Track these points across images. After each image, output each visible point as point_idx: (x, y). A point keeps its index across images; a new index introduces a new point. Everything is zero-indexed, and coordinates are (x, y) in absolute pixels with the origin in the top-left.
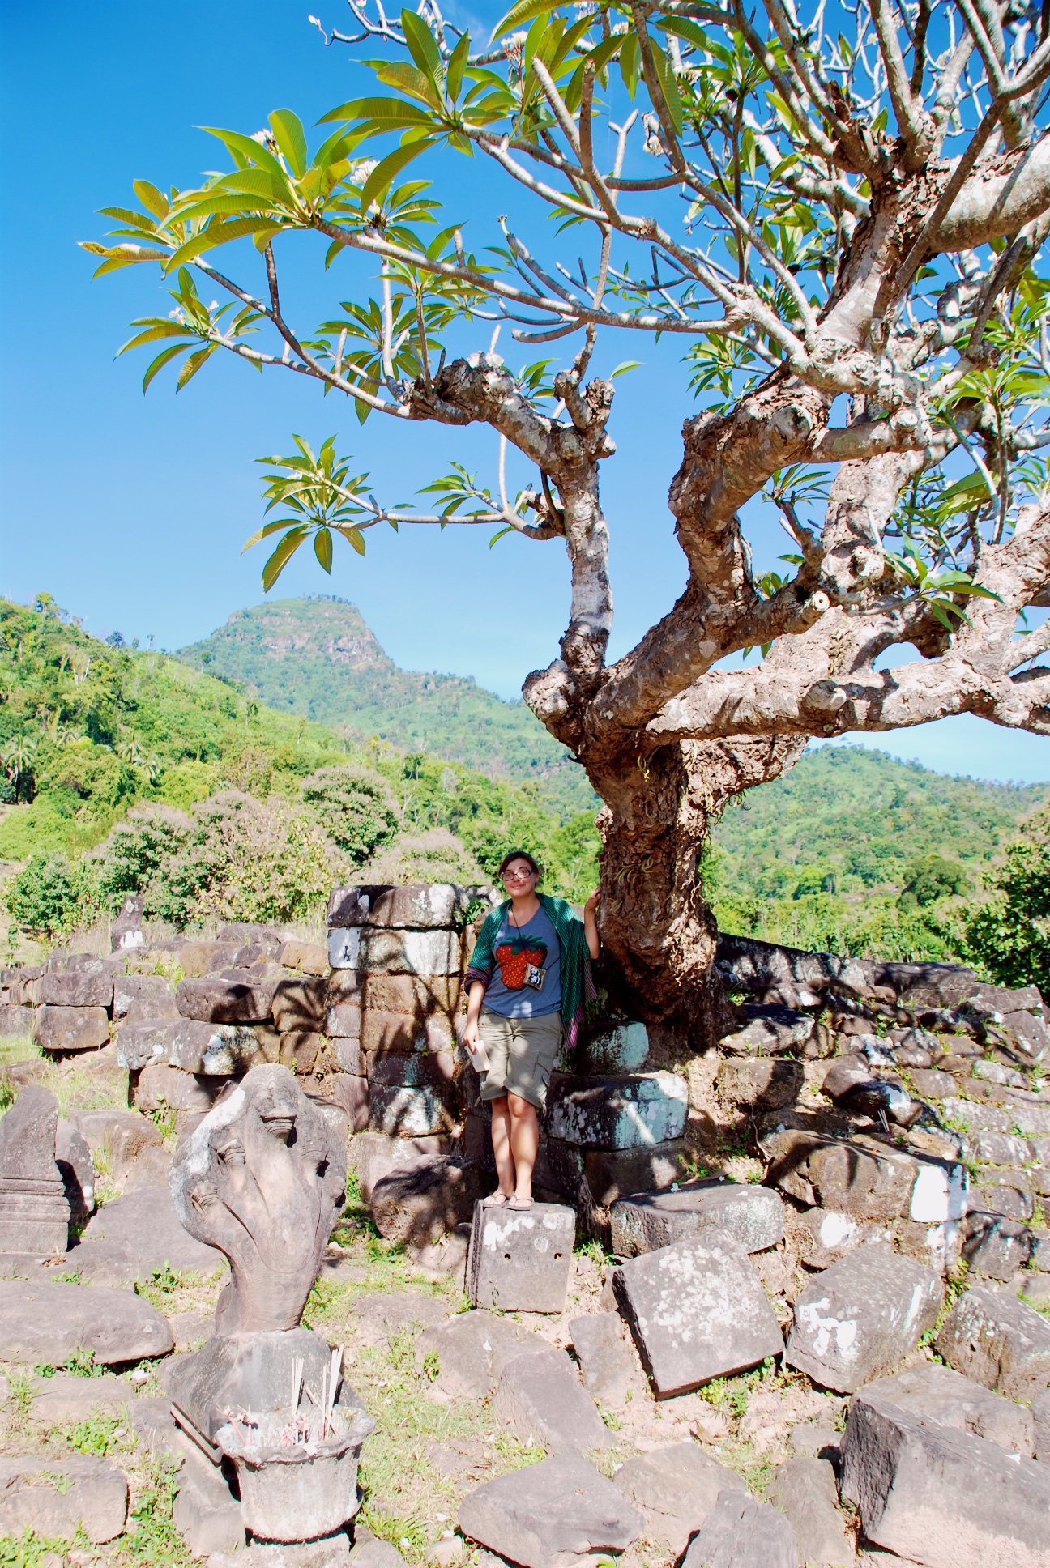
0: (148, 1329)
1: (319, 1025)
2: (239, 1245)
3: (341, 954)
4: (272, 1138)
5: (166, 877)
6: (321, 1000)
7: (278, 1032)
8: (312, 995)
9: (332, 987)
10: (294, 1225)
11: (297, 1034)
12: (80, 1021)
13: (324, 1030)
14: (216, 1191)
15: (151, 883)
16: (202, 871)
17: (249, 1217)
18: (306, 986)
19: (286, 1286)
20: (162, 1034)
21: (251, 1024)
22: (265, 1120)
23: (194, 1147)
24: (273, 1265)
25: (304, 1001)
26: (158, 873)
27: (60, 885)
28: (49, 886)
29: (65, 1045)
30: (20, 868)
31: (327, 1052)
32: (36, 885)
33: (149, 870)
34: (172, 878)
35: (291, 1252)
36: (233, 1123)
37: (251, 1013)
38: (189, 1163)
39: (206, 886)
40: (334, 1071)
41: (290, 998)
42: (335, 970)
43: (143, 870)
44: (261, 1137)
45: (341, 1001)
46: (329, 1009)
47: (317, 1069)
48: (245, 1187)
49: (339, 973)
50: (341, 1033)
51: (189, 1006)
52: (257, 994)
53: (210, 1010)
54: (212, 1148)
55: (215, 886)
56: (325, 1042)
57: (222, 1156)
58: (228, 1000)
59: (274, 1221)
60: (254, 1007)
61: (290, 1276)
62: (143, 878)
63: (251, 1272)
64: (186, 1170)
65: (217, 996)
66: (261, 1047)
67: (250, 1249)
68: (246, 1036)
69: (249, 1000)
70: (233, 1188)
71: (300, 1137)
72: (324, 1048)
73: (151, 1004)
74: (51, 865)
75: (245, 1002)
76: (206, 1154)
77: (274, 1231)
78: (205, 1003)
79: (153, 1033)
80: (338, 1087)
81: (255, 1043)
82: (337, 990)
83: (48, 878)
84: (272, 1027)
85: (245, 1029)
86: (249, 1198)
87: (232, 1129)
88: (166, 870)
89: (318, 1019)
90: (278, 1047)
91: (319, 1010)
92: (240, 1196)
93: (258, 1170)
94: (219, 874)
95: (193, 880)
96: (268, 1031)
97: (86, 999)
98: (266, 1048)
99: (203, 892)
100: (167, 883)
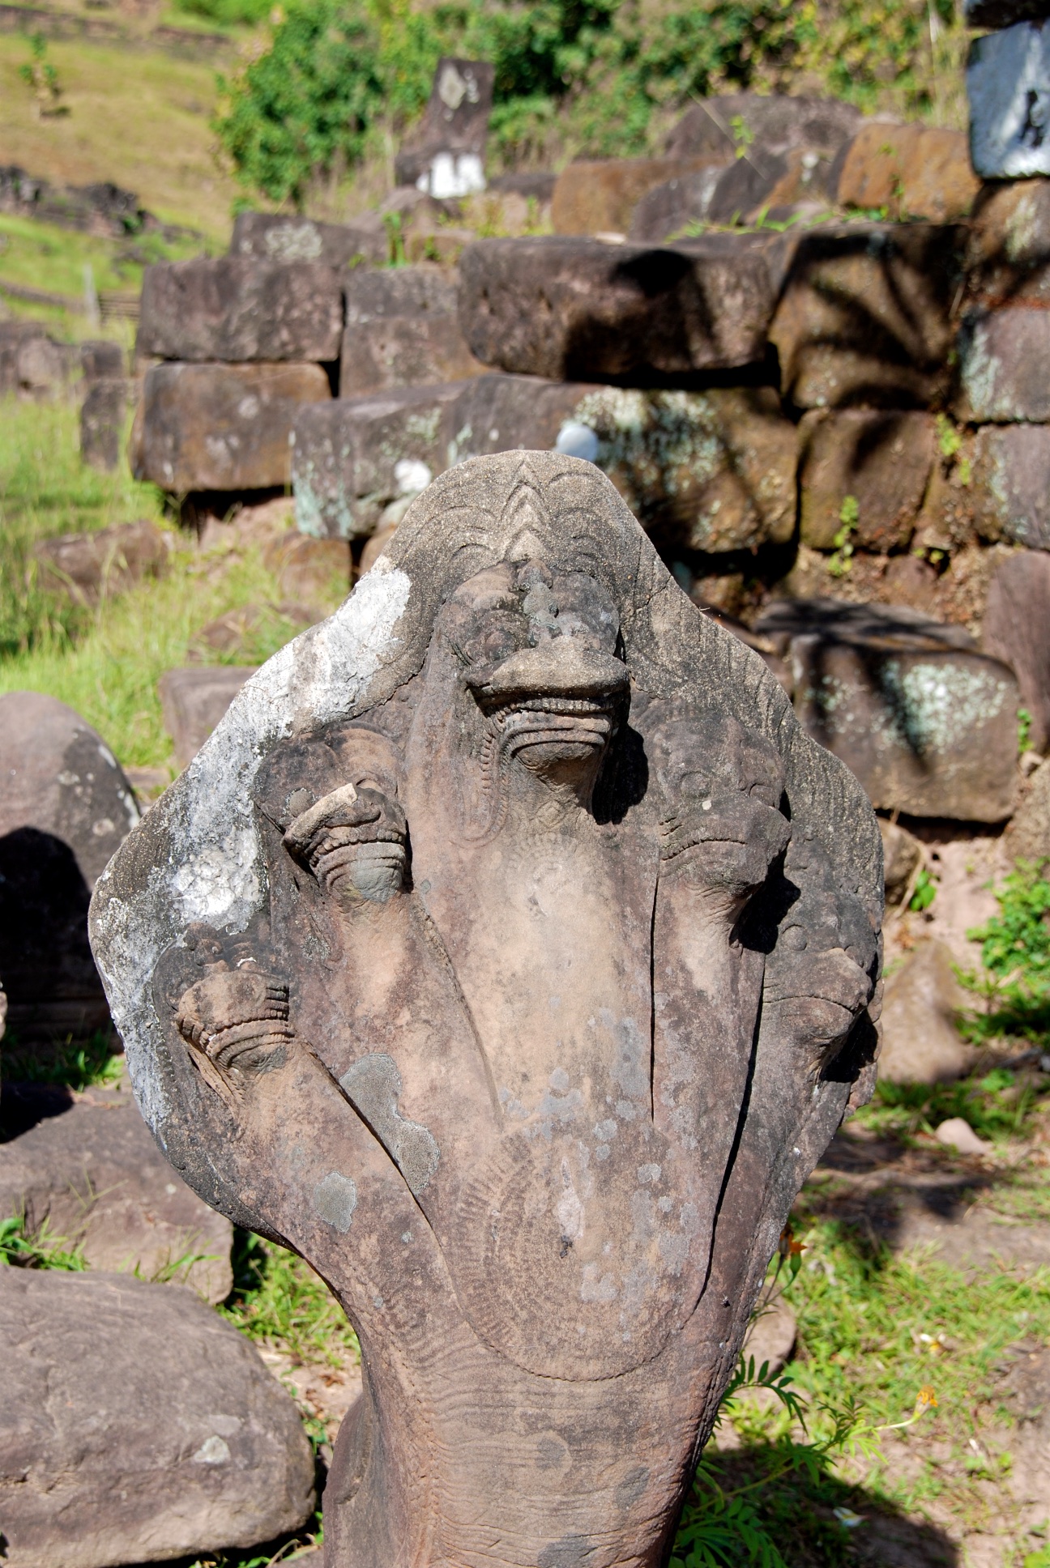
0: (212, 1452)
1: (933, 388)
2: (368, 1246)
3: (1011, 125)
4: (519, 779)
5: (630, 52)
6: (941, 297)
7: (790, 412)
8: (909, 281)
9: (978, 249)
10: (607, 1171)
11: (857, 417)
12: (248, 408)
13: (951, 400)
14: (282, 1004)
15: (594, 73)
16: (729, 31)
17: (414, 1125)
18: (887, 253)
19: (579, 1437)
20: (425, 425)
21: (696, 382)
22: (492, 701)
23: (201, 815)
24: (514, 1341)
25: (882, 307)
26: (611, 43)
27: (359, 90)
28: (330, 95)
29: (206, 480)
30: (254, 44)
31: (962, 475)
32: (299, 90)
33: (586, 35)
34: (651, 54)
35: (593, 1286)
36: (360, 714)
37: (697, 344)
38: (180, 881)
39: (738, 72)
40: (984, 542)
41: (833, 296)
42: (992, 185)
43: (569, 36)
44: (476, 776)
45: (1009, 296)
46: (969, 330)
47: (928, 537)
48: (403, 993)
49: (1005, 197)
50: (1005, 405)
51: (495, 326)
52: (718, 278)
53: (559, 338)
54: (270, 823)
55: (764, 76)
56: (951, 442)
57: (302, 855)
58: (615, 302)
59: (519, 1149)
60: (707, 323)
61: (592, 1393)
62: (571, 59)
63: (423, 1364)
64: (165, 908)
65: (580, 286)
66: (730, 460)
67: (418, 1264)
68: (682, 425)
69: (688, 300)
70: (352, 995)
71: (658, 779)
72: (950, 464)
73: (403, 334)
74: (332, 36)
75: (675, 307)
76: (249, 846)
77: (517, 1194)
78: (543, 316)
79: (395, 421)
80: (995, 597)
81: (709, 450)
82: (998, 258)
83: (328, 71)
84: (770, 395)
85: (678, 402)
86: (418, 1037)
87: (356, 741)
88: (631, 32)
89: (933, 366)
90: (789, 463)
91: (935, 335)
92: (379, 1033)
93: (461, 919)
94: (776, 33)
95: (705, 56)
96: (758, 408)
97: (263, 338)
98: (750, 466)
99: (731, 89)
100: (633, 70)
